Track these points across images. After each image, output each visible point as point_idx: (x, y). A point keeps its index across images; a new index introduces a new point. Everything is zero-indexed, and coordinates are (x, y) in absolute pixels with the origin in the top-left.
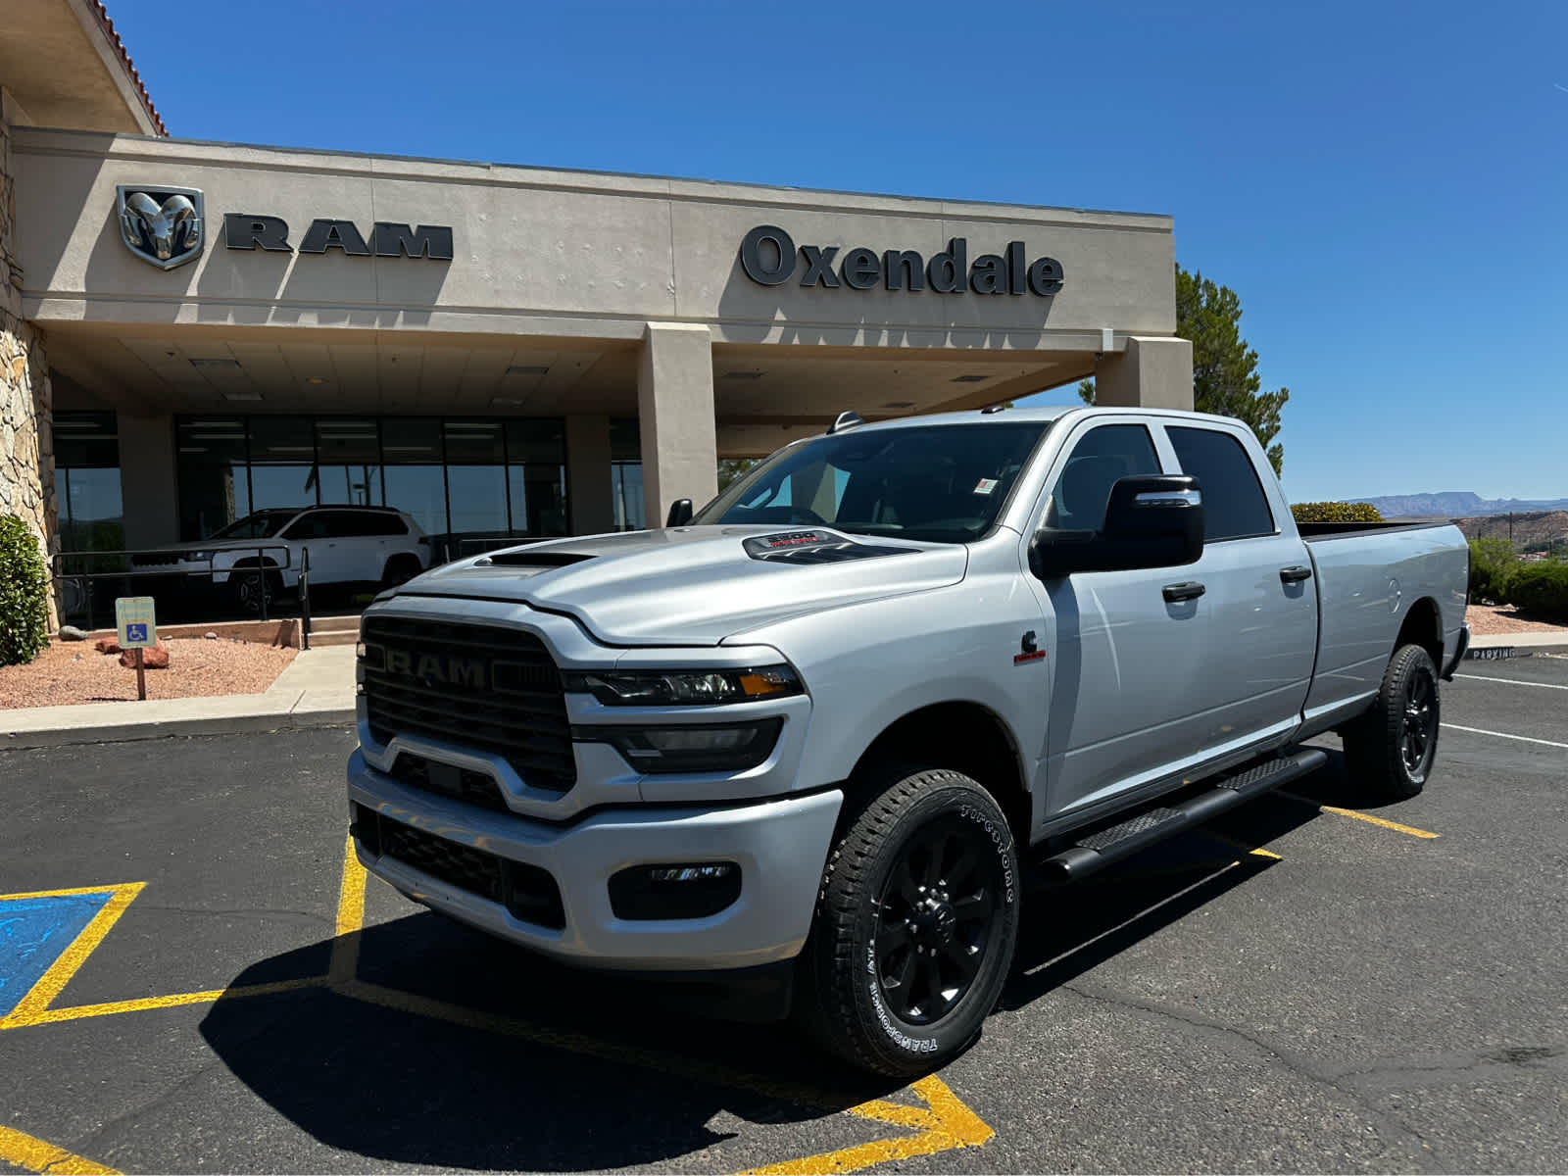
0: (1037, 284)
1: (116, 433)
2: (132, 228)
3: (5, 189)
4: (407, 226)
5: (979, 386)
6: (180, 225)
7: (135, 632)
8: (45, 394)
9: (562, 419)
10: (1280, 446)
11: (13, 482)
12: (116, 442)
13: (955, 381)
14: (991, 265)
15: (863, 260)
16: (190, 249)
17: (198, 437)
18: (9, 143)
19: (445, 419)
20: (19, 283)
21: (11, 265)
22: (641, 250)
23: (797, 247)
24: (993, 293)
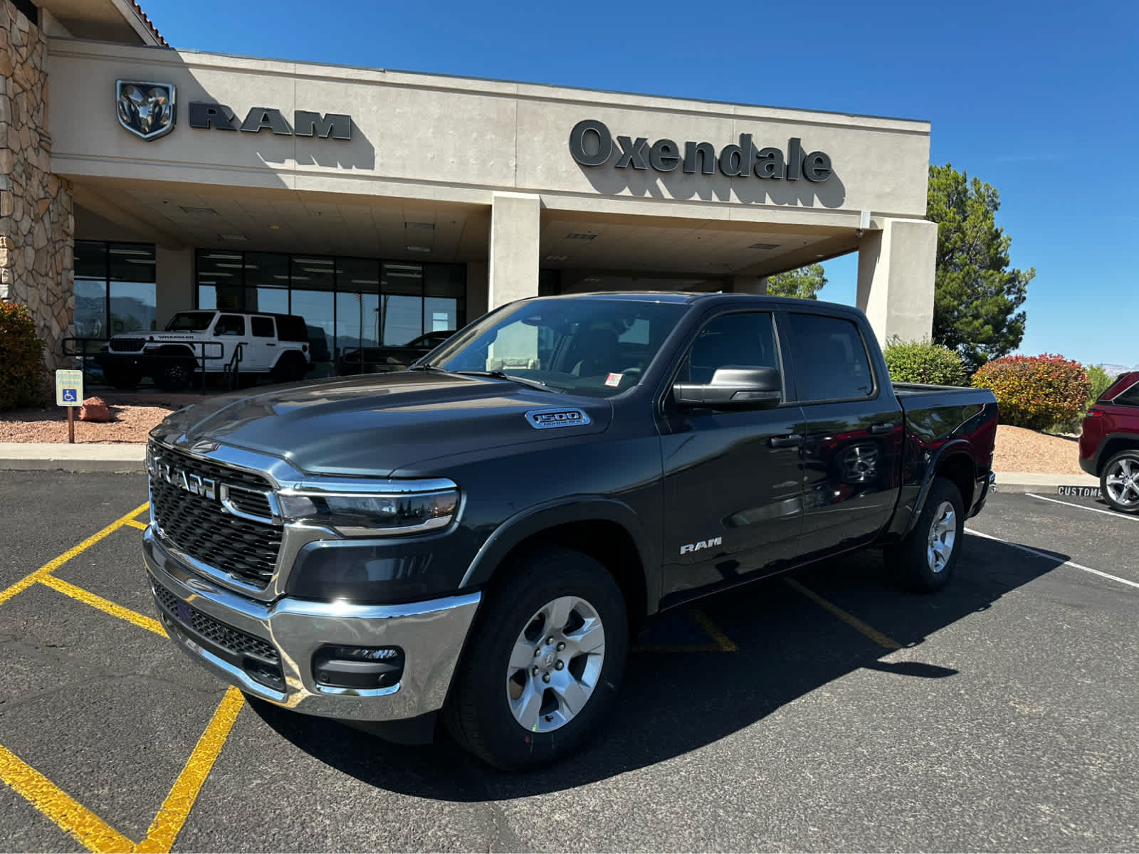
0: (811, 171)
1: (154, 259)
2: (124, 109)
3: (39, 80)
4: (318, 114)
5: (773, 252)
6: (157, 109)
7: (68, 395)
8: (68, 227)
9: (464, 265)
10: (1024, 313)
11: (31, 286)
12: (154, 266)
13: (751, 247)
14: (771, 156)
15: (666, 149)
16: (164, 126)
17: (220, 265)
18: (45, 48)
19: (381, 261)
20: (47, 147)
21: (40, 134)
22: (493, 136)
23: (614, 138)
24: (772, 178)
